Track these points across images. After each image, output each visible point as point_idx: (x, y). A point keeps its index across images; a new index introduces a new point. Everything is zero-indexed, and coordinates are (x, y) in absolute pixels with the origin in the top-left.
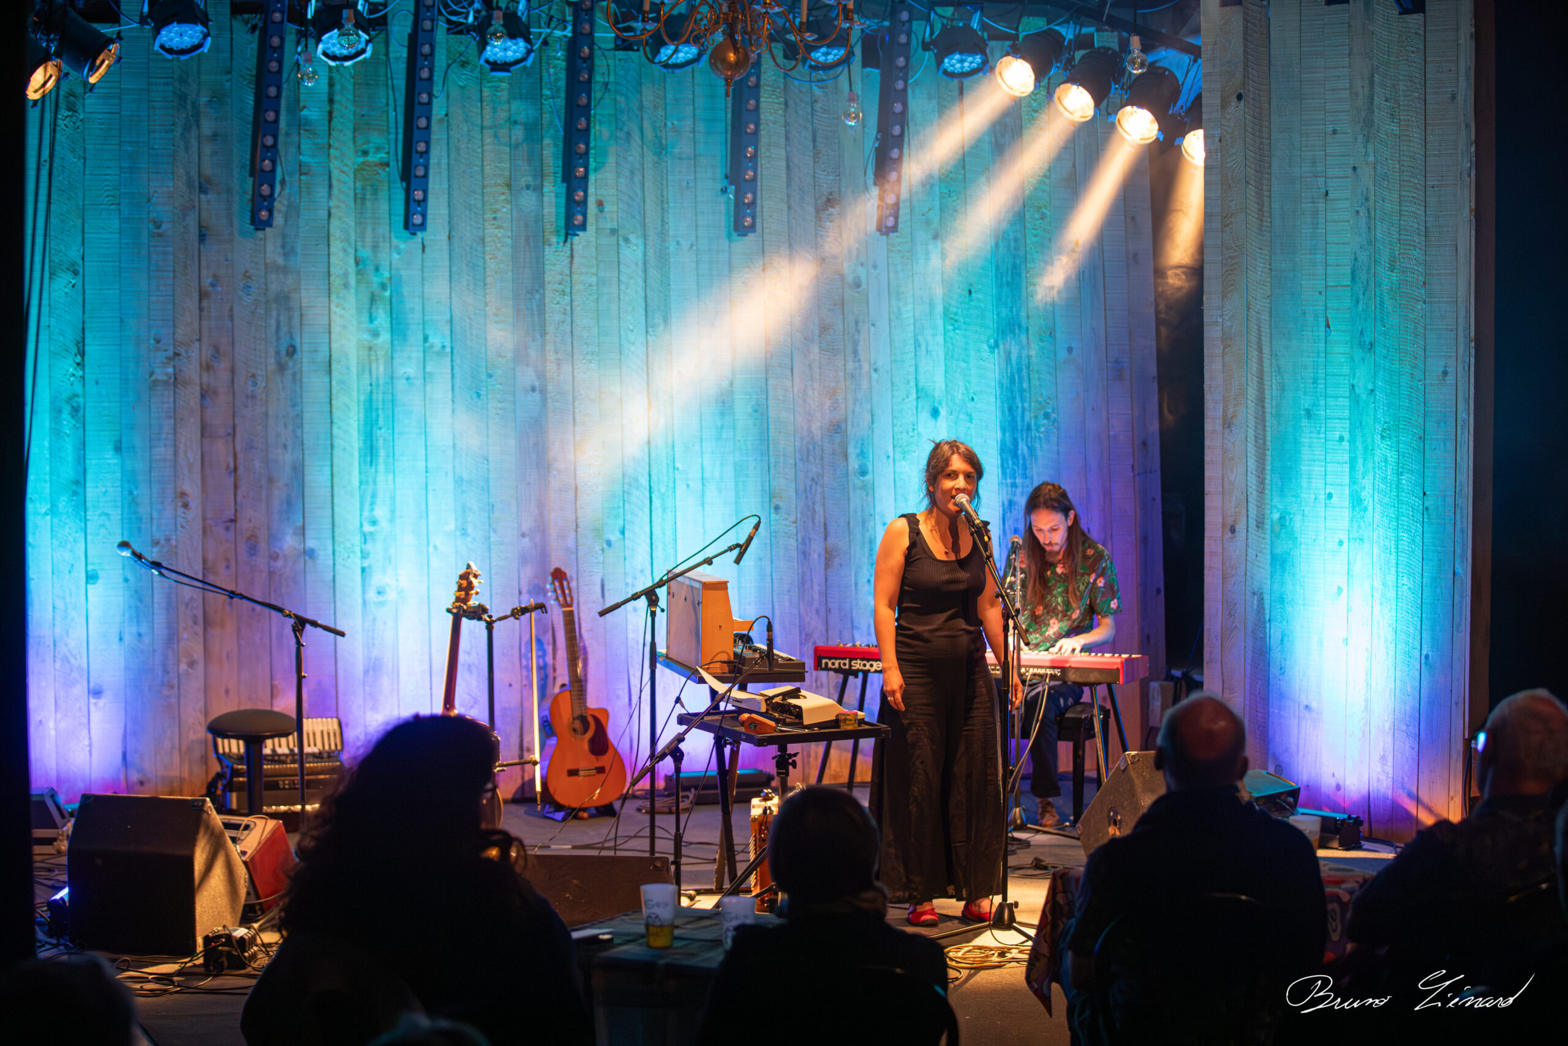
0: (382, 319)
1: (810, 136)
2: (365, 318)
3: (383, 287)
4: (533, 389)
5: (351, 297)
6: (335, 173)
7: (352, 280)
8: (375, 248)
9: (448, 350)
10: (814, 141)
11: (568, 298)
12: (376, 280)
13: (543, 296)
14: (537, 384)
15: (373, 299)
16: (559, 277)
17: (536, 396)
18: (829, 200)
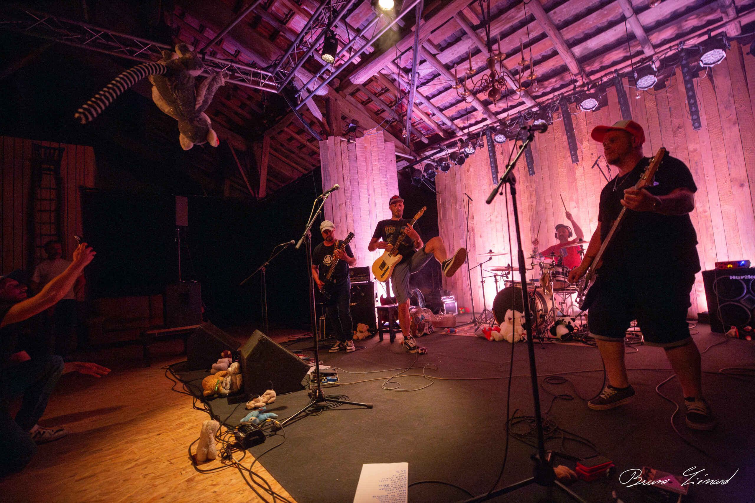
0: (534, 198)
1: (668, 110)
2: (529, 199)
3: (533, 191)
4: (575, 207)
5: (526, 196)
6: (520, 168)
7: (526, 191)
8: (531, 182)
9: (551, 202)
10: (670, 111)
11: (584, 182)
12: (532, 189)
13: (576, 183)
14: (576, 206)
15: (531, 194)
16: (580, 177)
17: (577, 209)
18: (679, 127)
